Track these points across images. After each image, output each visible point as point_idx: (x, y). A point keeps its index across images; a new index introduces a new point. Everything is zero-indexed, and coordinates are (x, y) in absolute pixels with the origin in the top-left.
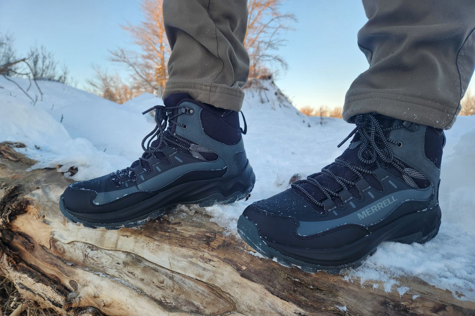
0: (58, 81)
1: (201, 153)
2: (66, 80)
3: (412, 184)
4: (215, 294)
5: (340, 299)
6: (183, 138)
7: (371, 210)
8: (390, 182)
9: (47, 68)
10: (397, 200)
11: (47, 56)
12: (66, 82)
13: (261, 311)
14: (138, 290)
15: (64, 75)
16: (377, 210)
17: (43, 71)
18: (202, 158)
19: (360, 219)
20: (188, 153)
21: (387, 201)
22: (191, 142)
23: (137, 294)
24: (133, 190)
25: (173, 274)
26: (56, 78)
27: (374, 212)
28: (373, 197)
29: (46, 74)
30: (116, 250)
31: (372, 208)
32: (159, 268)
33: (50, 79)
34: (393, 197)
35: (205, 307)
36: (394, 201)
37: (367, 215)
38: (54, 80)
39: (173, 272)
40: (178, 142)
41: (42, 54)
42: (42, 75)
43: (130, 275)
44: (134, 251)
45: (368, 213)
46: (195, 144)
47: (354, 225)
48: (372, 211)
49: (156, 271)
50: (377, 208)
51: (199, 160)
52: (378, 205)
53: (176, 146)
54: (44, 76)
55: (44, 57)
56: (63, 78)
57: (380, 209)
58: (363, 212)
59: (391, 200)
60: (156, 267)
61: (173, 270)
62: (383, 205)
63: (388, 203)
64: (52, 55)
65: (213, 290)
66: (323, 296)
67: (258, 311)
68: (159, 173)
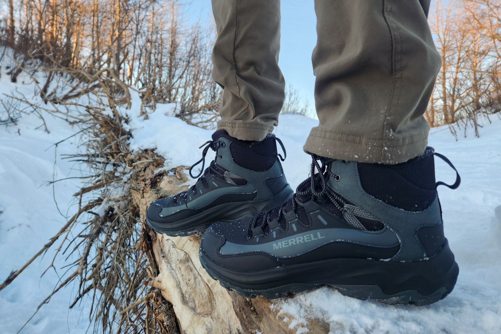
0: (300, 114)
1: (233, 179)
2: (306, 112)
3: (356, 223)
4: (209, 298)
5: (262, 326)
6: (221, 167)
7: (288, 242)
8: (320, 217)
9: (293, 103)
10: (324, 237)
11: (293, 93)
12: (306, 115)
13: (223, 320)
14: (178, 283)
15: (305, 108)
16: (294, 244)
17: (289, 106)
18: (233, 183)
19: (274, 249)
20: (223, 179)
21: (310, 236)
22: (225, 170)
23: (175, 285)
24: (183, 207)
25: (198, 276)
26: (299, 111)
27: (290, 245)
28: (295, 229)
29: (291, 108)
30: (182, 250)
31: (290, 241)
32: (194, 269)
33: (294, 113)
34: (318, 234)
35: (199, 307)
36: (320, 237)
37: (282, 246)
38: (297, 113)
39: (199, 274)
40: (217, 170)
41: (290, 91)
42: (288, 109)
43: (179, 270)
44: (189, 253)
45: (283, 244)
46: (228, 171)
47: (265, 253)
48: (288, 244)
49: (191, 270)
50: (296, 242)
51: (231, 185)
52: (297, 239)
53: (215, 174)
54: (289, 110)
55: (291, 94)
56: (304, 111)
57: (298, 243)
58: (280, 243)
59: (315, 236)
60: (193, 268)
61: (200, 273)
62: (304, 240)
63: (311, 239)
64: (298, 92)
65: (210, 295)
66: (254, 318)
67: (221, 320)
68: (201, 195)
